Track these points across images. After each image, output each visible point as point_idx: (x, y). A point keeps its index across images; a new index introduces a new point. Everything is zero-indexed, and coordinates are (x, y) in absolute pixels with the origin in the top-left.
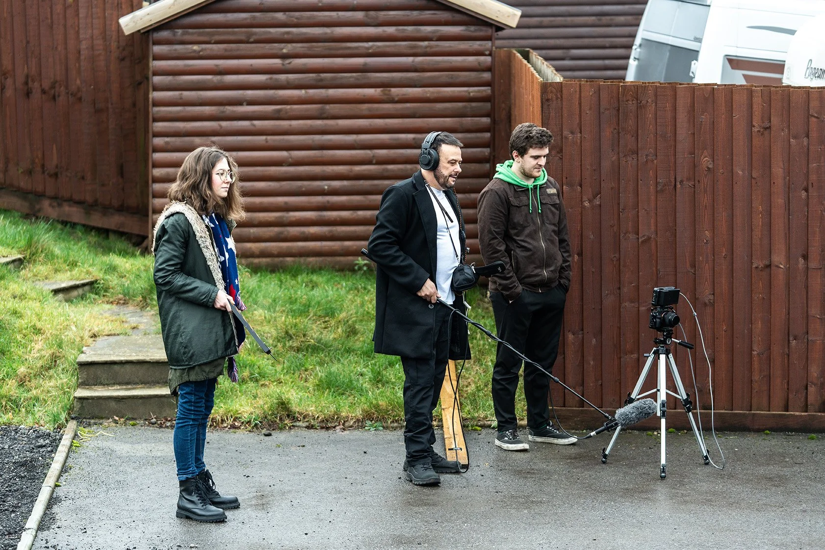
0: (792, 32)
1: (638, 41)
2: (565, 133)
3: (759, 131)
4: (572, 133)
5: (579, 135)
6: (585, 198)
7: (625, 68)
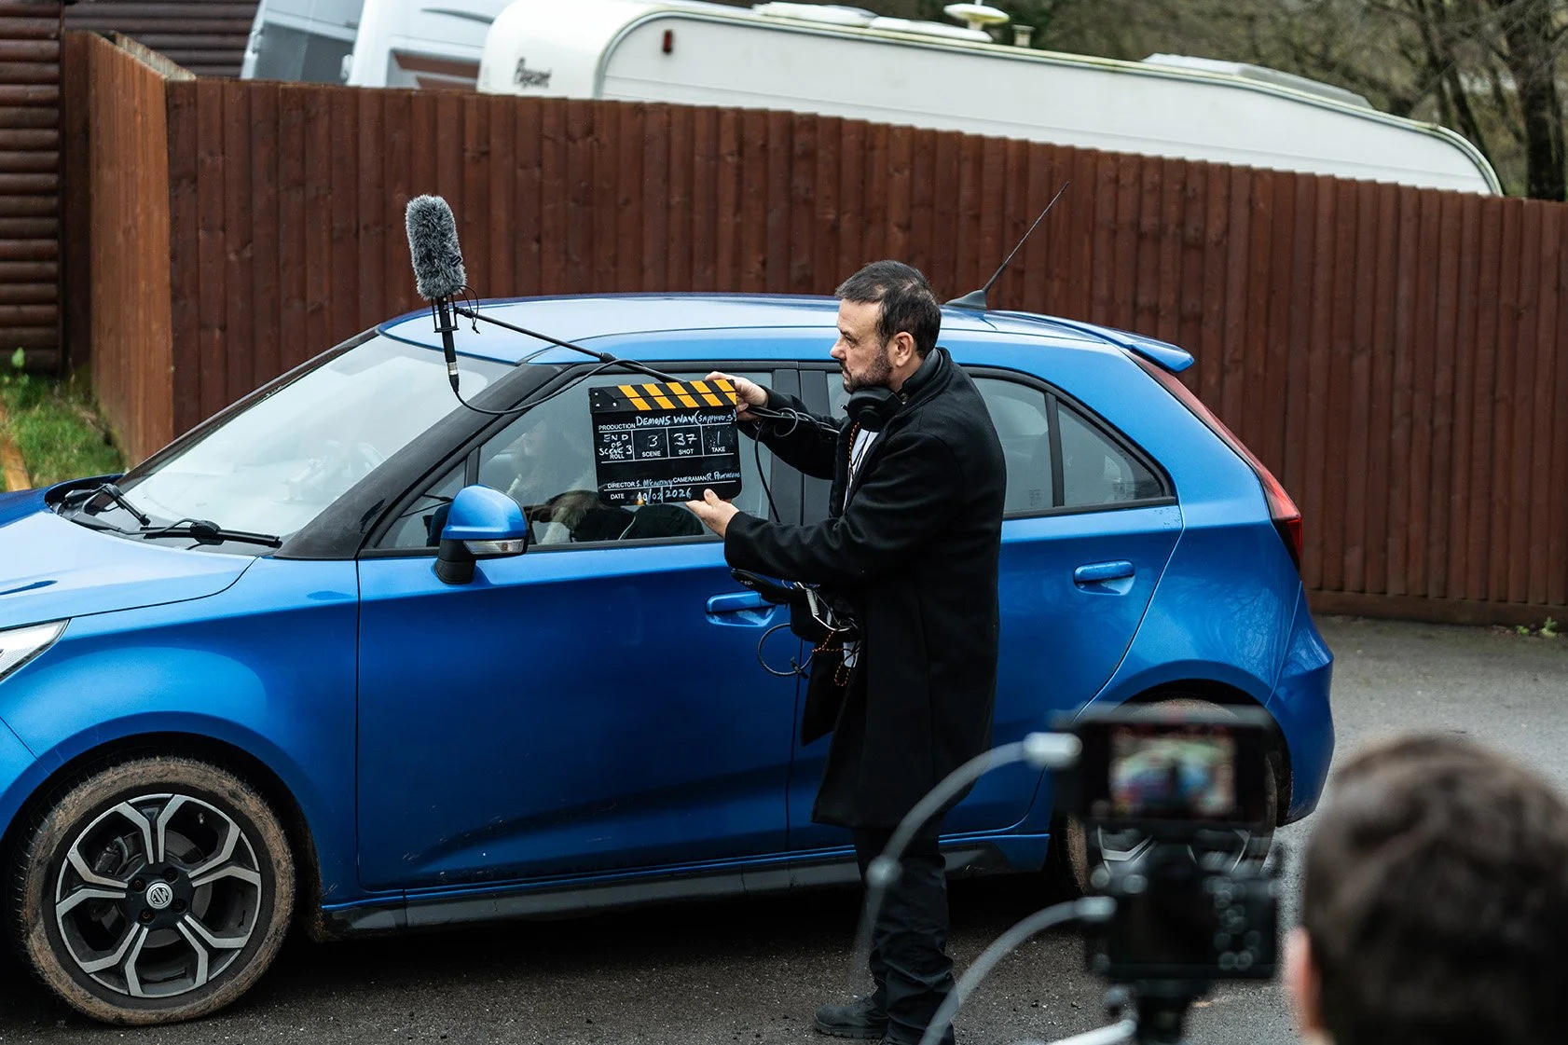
0: (489, 21)
1: (258, 25)
2: (201, 154)
3: (473, 157)
4: (211, 154)
5: (220, 159)
6: (230, 248)
7: (239, 63)
